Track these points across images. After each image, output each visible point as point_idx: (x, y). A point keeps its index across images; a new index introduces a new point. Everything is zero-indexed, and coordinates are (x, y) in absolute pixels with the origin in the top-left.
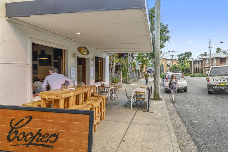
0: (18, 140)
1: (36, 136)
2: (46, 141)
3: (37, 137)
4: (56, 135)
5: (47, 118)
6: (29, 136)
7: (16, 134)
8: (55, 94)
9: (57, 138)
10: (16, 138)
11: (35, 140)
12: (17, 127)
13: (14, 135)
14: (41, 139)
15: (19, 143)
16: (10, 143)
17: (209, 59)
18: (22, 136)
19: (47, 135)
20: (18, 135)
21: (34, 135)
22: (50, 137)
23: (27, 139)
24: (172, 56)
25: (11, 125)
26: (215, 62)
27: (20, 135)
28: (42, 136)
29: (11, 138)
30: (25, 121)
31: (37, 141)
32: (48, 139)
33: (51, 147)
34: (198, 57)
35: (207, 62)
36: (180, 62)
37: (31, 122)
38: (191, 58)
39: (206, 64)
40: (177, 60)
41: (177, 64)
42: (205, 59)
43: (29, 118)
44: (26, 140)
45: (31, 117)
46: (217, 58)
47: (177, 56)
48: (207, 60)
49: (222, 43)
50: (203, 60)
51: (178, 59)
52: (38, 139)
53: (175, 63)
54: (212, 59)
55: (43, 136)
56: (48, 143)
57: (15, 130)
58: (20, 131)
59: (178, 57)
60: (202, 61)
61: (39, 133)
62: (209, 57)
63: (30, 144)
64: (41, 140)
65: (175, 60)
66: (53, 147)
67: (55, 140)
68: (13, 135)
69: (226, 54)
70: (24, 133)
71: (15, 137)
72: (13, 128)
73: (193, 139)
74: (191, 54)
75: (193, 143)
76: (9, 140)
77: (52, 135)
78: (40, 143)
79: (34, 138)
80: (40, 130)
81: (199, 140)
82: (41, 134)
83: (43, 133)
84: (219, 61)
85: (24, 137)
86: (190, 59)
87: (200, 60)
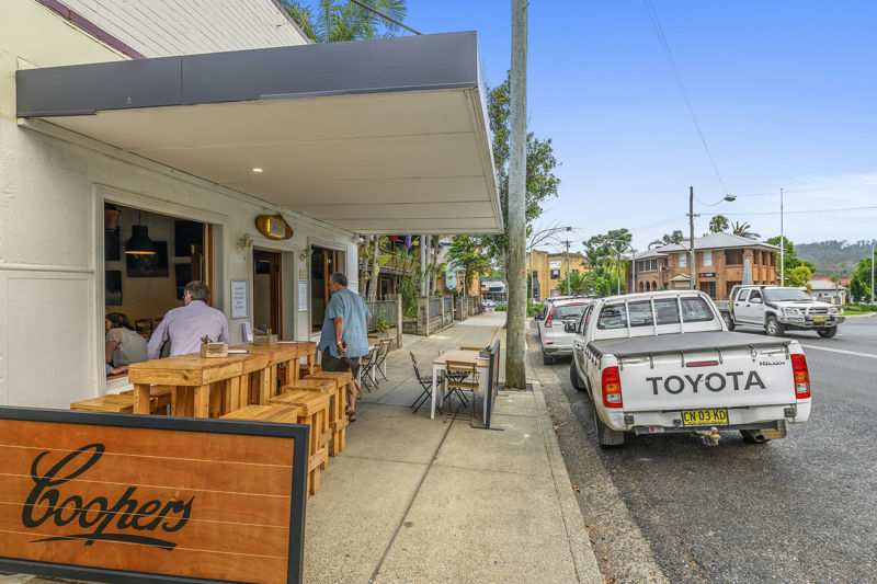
0: (59, 522)
1: (117, 508)
2: (152, 526)
3: (120, 513)
4: (183, 507)
5: (154, 450)
6: (95, 510)
7: (53, 503)
8: (178, 371)
9: (187, 515)
10: (52, 517)
11: (115, 521)
12: (54, 479)
13: (45, 505)
14: (136, 518)
15: (62, 531)
16: (33, 534)
17: (688, 254)
18: (70, 508)
19: (154, 506)
20: (56, 508)
21: (110, 505)
22: (164, 513)
23: (89, 520)
24: (568, 244)
25: (34, 472)
26: (708, 262)
27: (63, 505)
28: (136, 510)
29: (35, 517)
30: (81, 461)
31: (121, 525)
32: (158, 520)
33: (169, 545)
34: (653, 247)
35: (683, 264)
36: (594, 263)
37: (102, 462)
38: (629, 249)
39: (678, 271)
40: (581, 256)
41: (582, 271)
42: (676, 254)
43: (95, 448)
44: (84, 523)
45: (101, 448)
46: (715, 251)
47: (584, 243)
48: (684, 257)
49: (729, 199)
50: (670, 257)
51: (585, 254)
52: (125, 517)
53: (575, 265)
54: (700, 253)
55: (142, 510)
56: (158, 533)
57: (47, 489)
58: (65, 491)
59: (586, 248)
60: (666, 260)
61: (127, 499)
62: (687, 245)
63: (98, 534)
64: (134, 524)
65: (578, 256)
66: (175, 545)
67: (182, 524)
68: (41, 507)
69: (743, 235)
70: (78, 500)
71: (50, 512)
72: (41, 484)
73: (636, 518)
74: (630, 236)
75: (637, 532)
76: (28, 522)
77: (170, 505)
78: (131, 531)
79: (111, 517)
80: (131, 490)
81: (656, 519)
82: (133, 504)
83: (140, 498)
84: (722, 259)
85: (76, 513)
86: (627, 255)
87: (660, 258)
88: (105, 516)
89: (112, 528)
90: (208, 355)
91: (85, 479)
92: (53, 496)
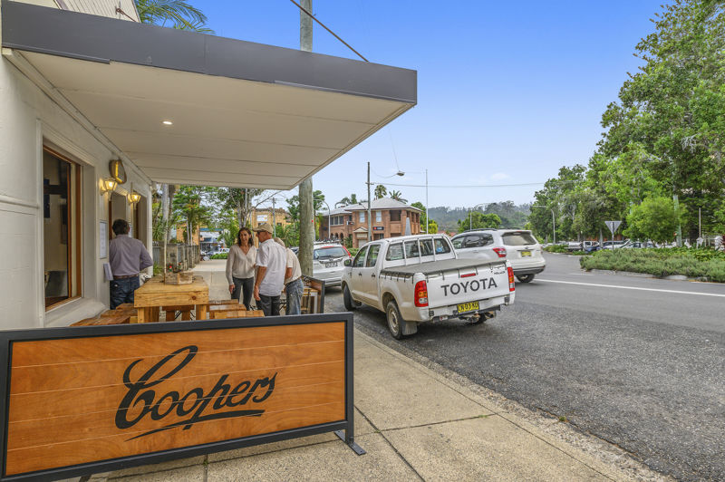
0: (156, 417)
1: (212, 394)
2: (243, 402)
3: (215, 398)
4: (269, 382)
5: (242, 343)
6: (193, 398)
7: (149, 401)
9: (272, 387)
10: (149, 414)
11: (211, 404)
12: (147, 382)
13: (142, 404)
14: (230, 398)
15: (159, 424)
17: (366, 212)
18: (167, 403)
19: (245, 386)
20: (152, 406)
21: (206, 393)
22: (253, 390)
23: (185, 408)
24: (274, 201)
25: (126, 378)
26: (379, 219)
27: (160, 401)
28: (229, 392)
29: (129, 418)
30: (174, 362)
31: (217, 406)
32: (249, 396)
33: (259, 413)
34: (338, 205)
35: (362, 220)
36: (295, 218)
38: (323, 206)
39: (359, 225)
40: (284, 211)
41: (285, 224)
42: (357, 212)
43: (188, 350)
44: (181, 412)
45: (194, 349)
46: (383, 211)
47: (287, 200)
48: (363, 215)
49: (401, 174)
50: (353, 215)
51: (287, 210)
52: (220, 399)
53: (280, 219)
54: (374, 212)
55: (235, 392)
56: (250, 405)
57: (141, 392)
58: (160, 390)
59: (288, 205)
60: (350, 217)
61: (221, 385)
62: (365, 206)
63: (196, 419)
64: (229, 403)
65: (281, 211)
66: (263, 411)
67: (268, 394)
68: (134, 410)
69: (399, 200)
70: (175, 395)
71: (146, 411)
72: (134, 389)
73: (450, 368)
74: (323, 196)
75: (455, 374)
76: (122, 422)
77: (258, 382)
78: (226, 409)
79: (207, 402)
80: (224, 377)
81: (460, 366)
82: (228, 387)
84: (388, 217)
85: (173, 406)
86: (321, 212)
87: (346, 215)
88: (201, 403)
89: (209, 410)
90: (180, 282)
91: (179, 377)
92: (149, 397)
